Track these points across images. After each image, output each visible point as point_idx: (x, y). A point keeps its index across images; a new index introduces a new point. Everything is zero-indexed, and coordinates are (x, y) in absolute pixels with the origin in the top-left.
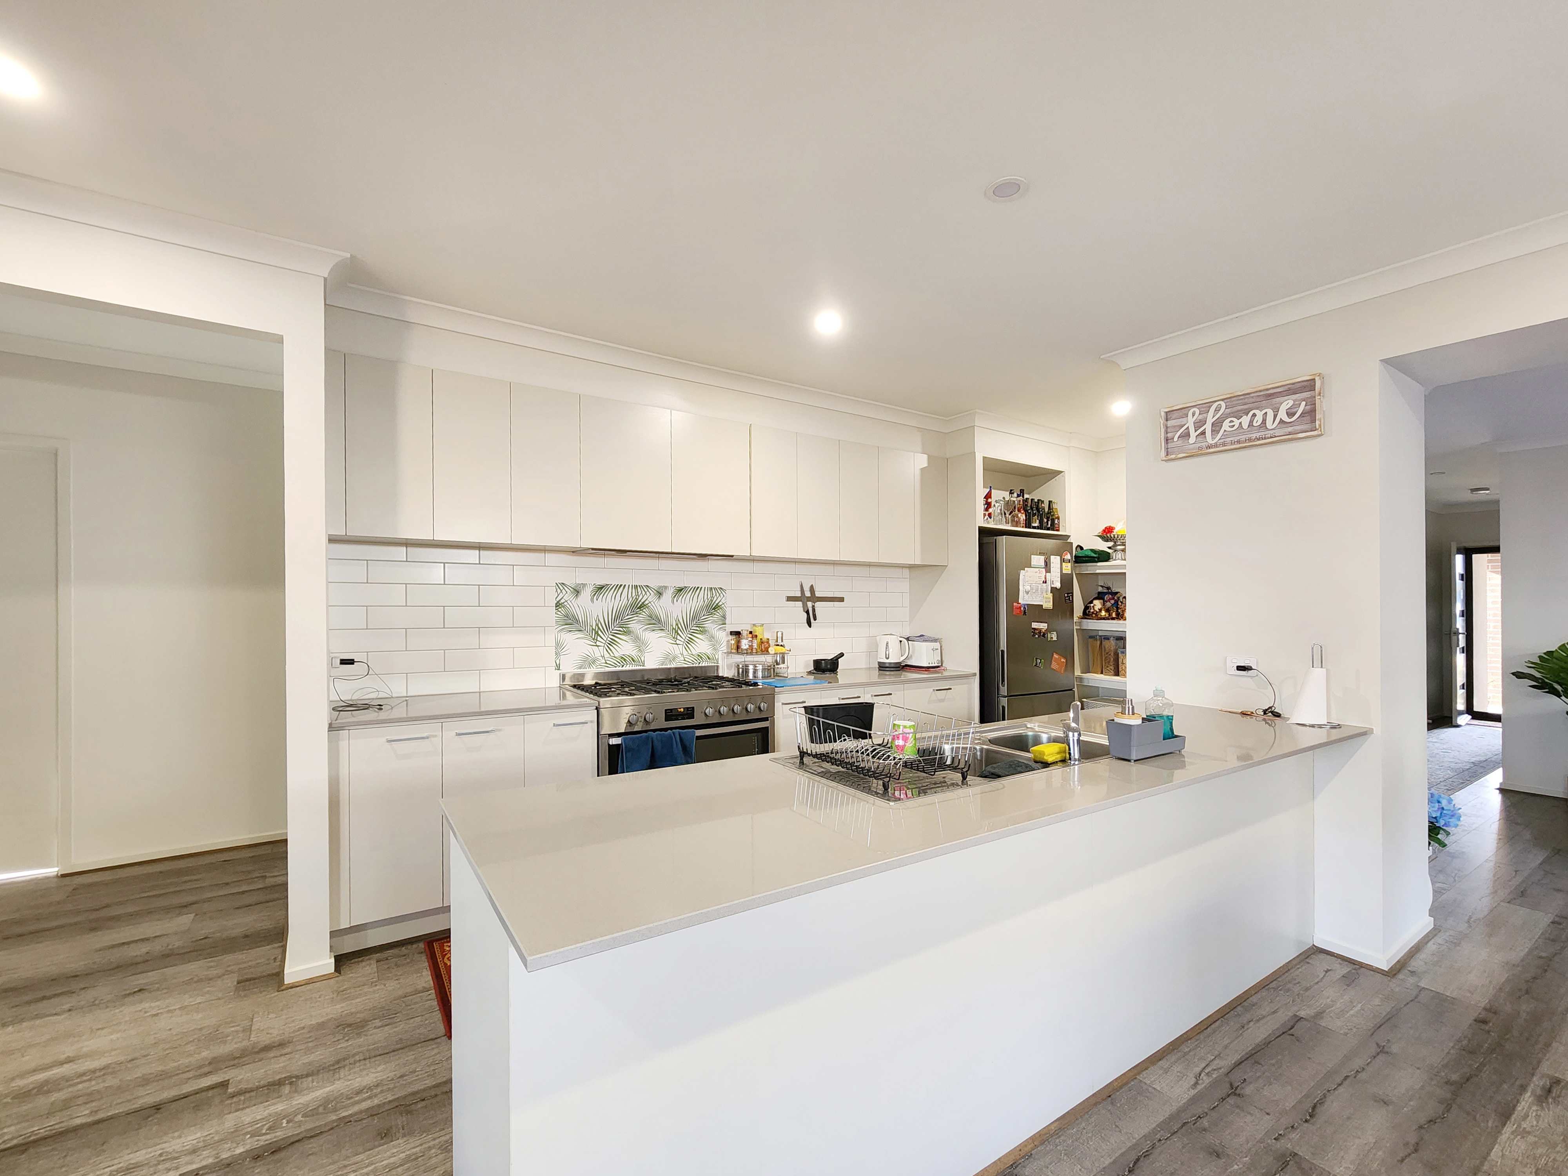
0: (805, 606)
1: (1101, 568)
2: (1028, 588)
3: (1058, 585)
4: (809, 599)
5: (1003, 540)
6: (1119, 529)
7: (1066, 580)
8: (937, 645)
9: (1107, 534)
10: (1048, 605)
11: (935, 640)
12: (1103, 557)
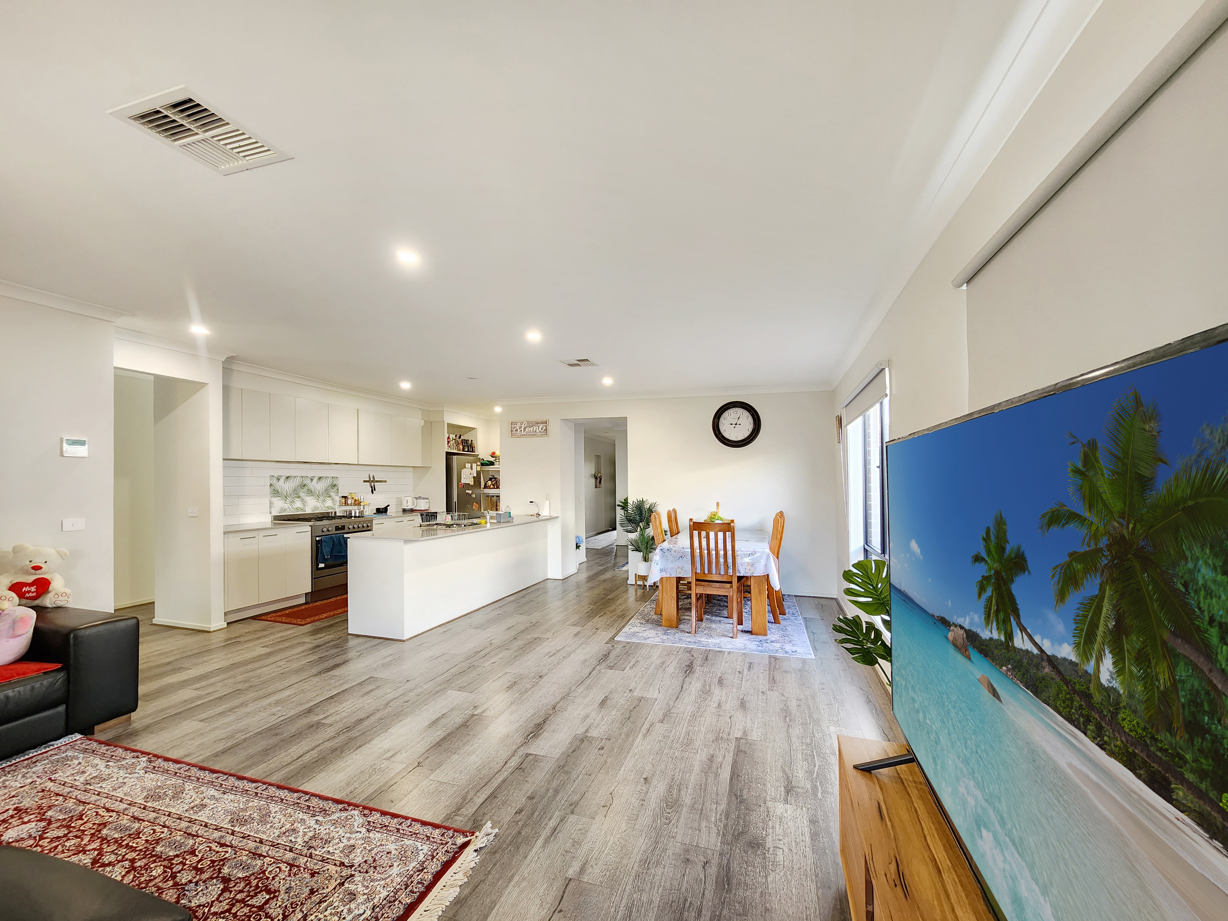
0: (371, 484)
1: (490, 468)
2: (465, 477)
3: (475, 475)
4: (372, 481)
5: (455, 457)
6: (498, 453)
7: (478, 473)
8: (427, 501)
9: (493, 455)
10: (472, 483)
11: (427, 499)
12: (492, 463)
